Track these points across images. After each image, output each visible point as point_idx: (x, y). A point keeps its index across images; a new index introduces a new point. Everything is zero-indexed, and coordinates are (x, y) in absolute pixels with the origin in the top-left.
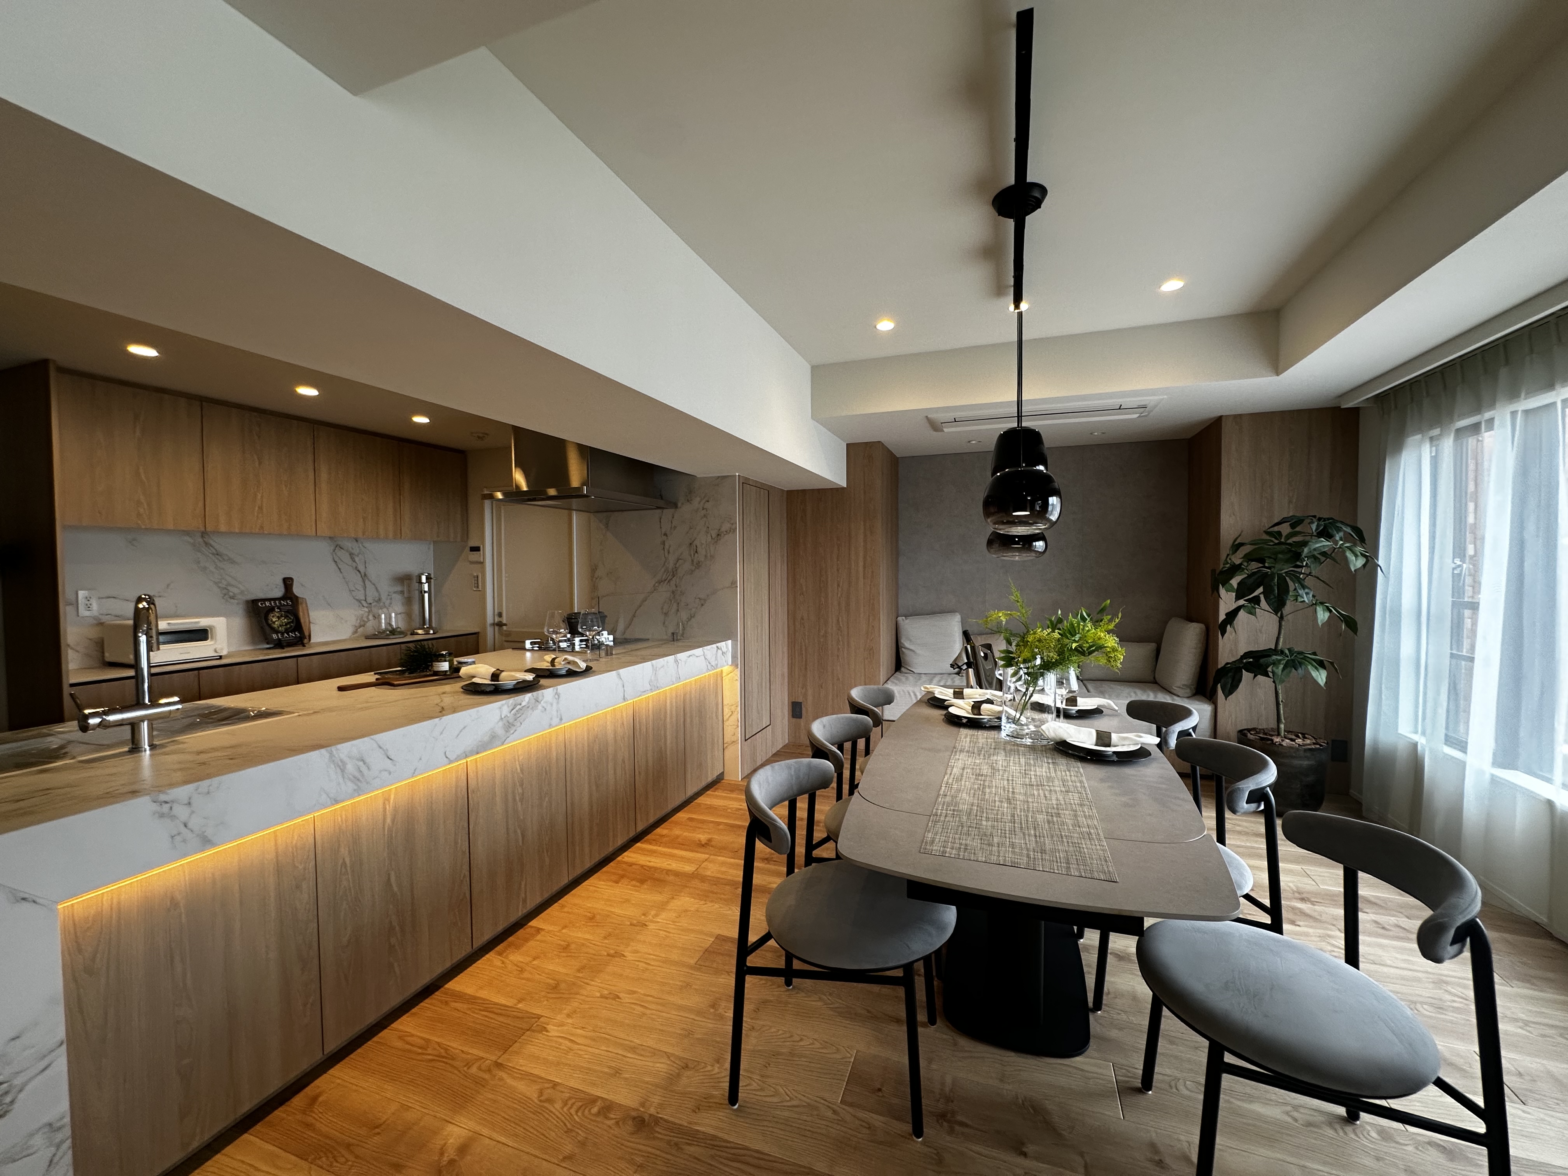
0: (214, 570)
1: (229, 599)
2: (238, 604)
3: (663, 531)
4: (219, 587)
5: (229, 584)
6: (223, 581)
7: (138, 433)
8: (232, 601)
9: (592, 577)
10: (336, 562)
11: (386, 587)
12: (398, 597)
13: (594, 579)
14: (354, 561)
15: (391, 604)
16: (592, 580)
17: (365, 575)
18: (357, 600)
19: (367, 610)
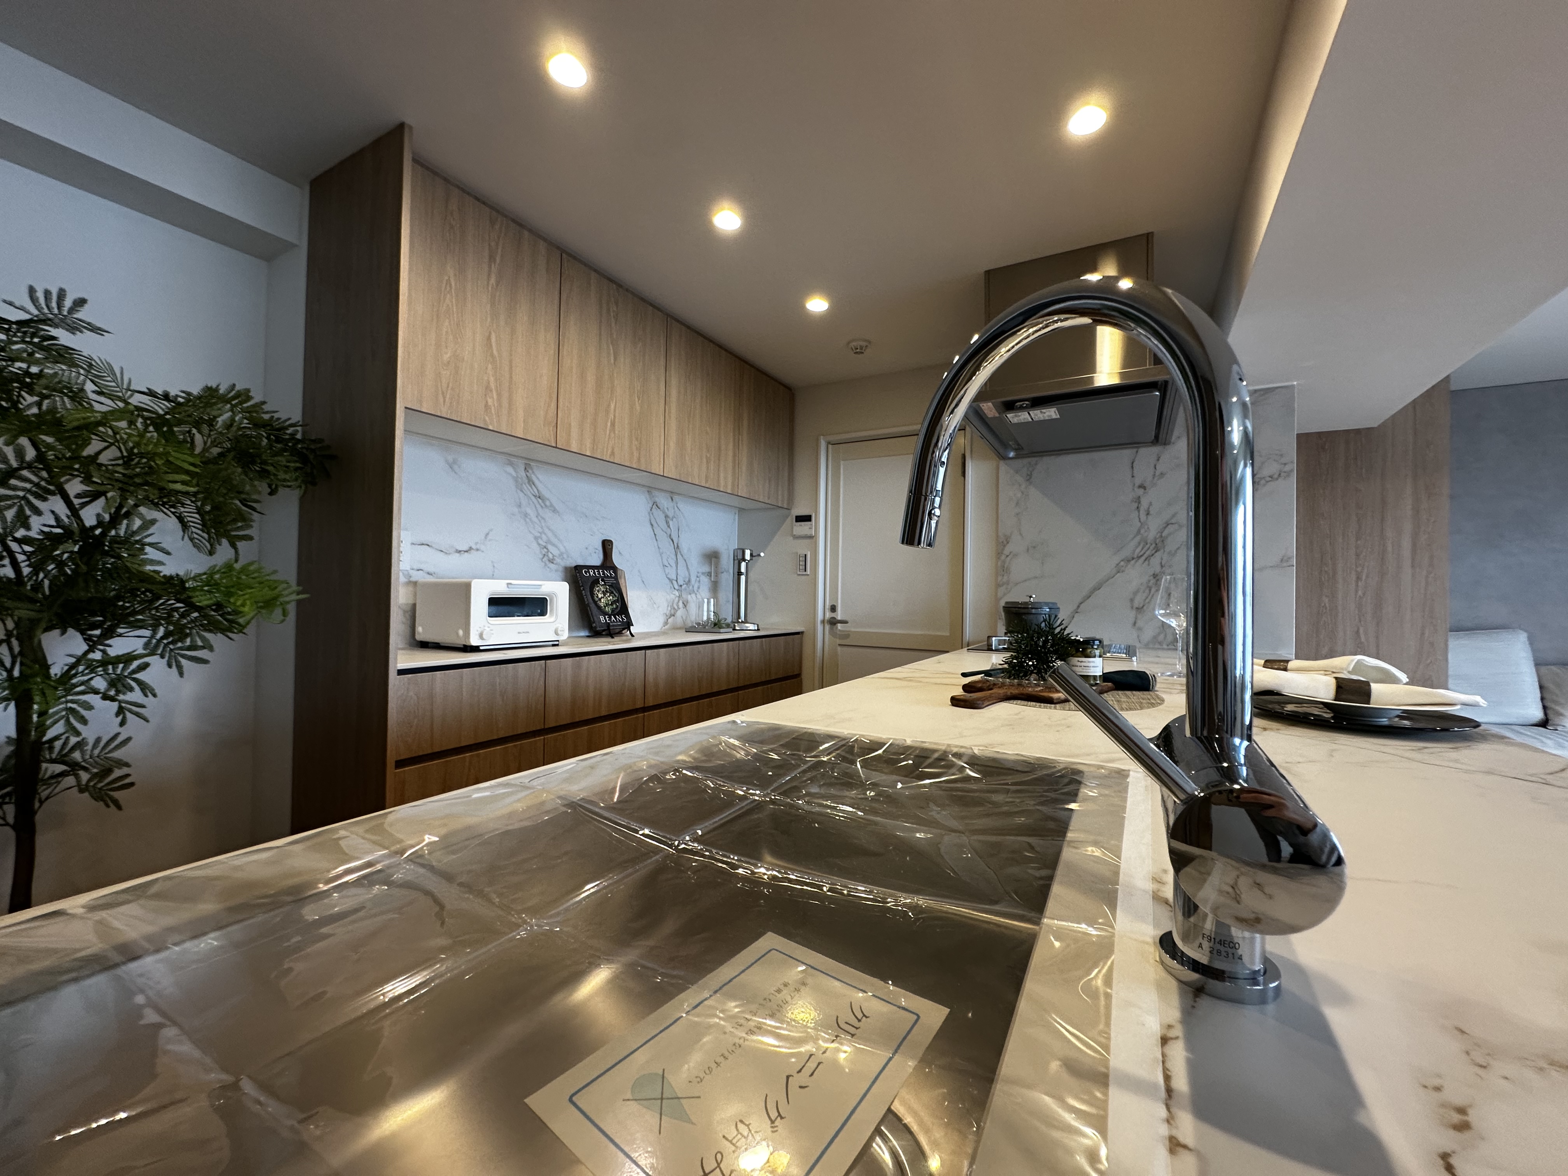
0: (535, 519)
1: (547, 562)
2: (556, 571)
3: (1138, 482)
4: (539, 544)
5: (549, 541)
6: (544, 536)
7: (493, 281)
8: (552, 565)
9: (999, 554)
10: (652, 525)
11: (697, 566)
12: (705, 580)
13: (1003, 557)
14: (669, 526)
15: (699, 588)
16: (998, 558)
17: (678, 546)
18: (669, 579)
19: (677, 593)
